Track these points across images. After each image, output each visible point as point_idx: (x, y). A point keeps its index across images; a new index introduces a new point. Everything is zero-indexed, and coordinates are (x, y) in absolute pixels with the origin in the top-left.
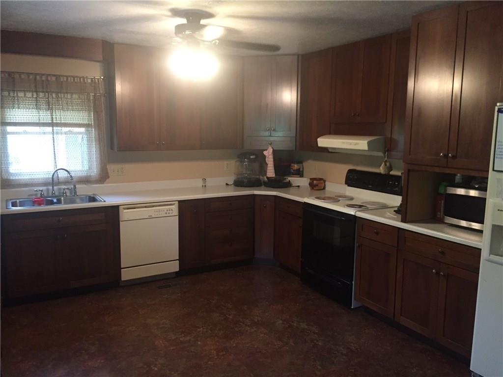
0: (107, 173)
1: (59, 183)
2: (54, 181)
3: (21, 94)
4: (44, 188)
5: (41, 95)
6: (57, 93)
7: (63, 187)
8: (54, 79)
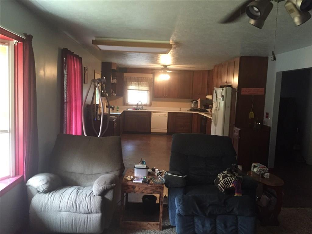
0: (151, 104)
1: (139, 105)
2: (138, 105)
3: (132, 82)
4: (135, 106)
5: (137, 82)
6: (141, 82)
7: (140, 107)
8: (140, 78)
